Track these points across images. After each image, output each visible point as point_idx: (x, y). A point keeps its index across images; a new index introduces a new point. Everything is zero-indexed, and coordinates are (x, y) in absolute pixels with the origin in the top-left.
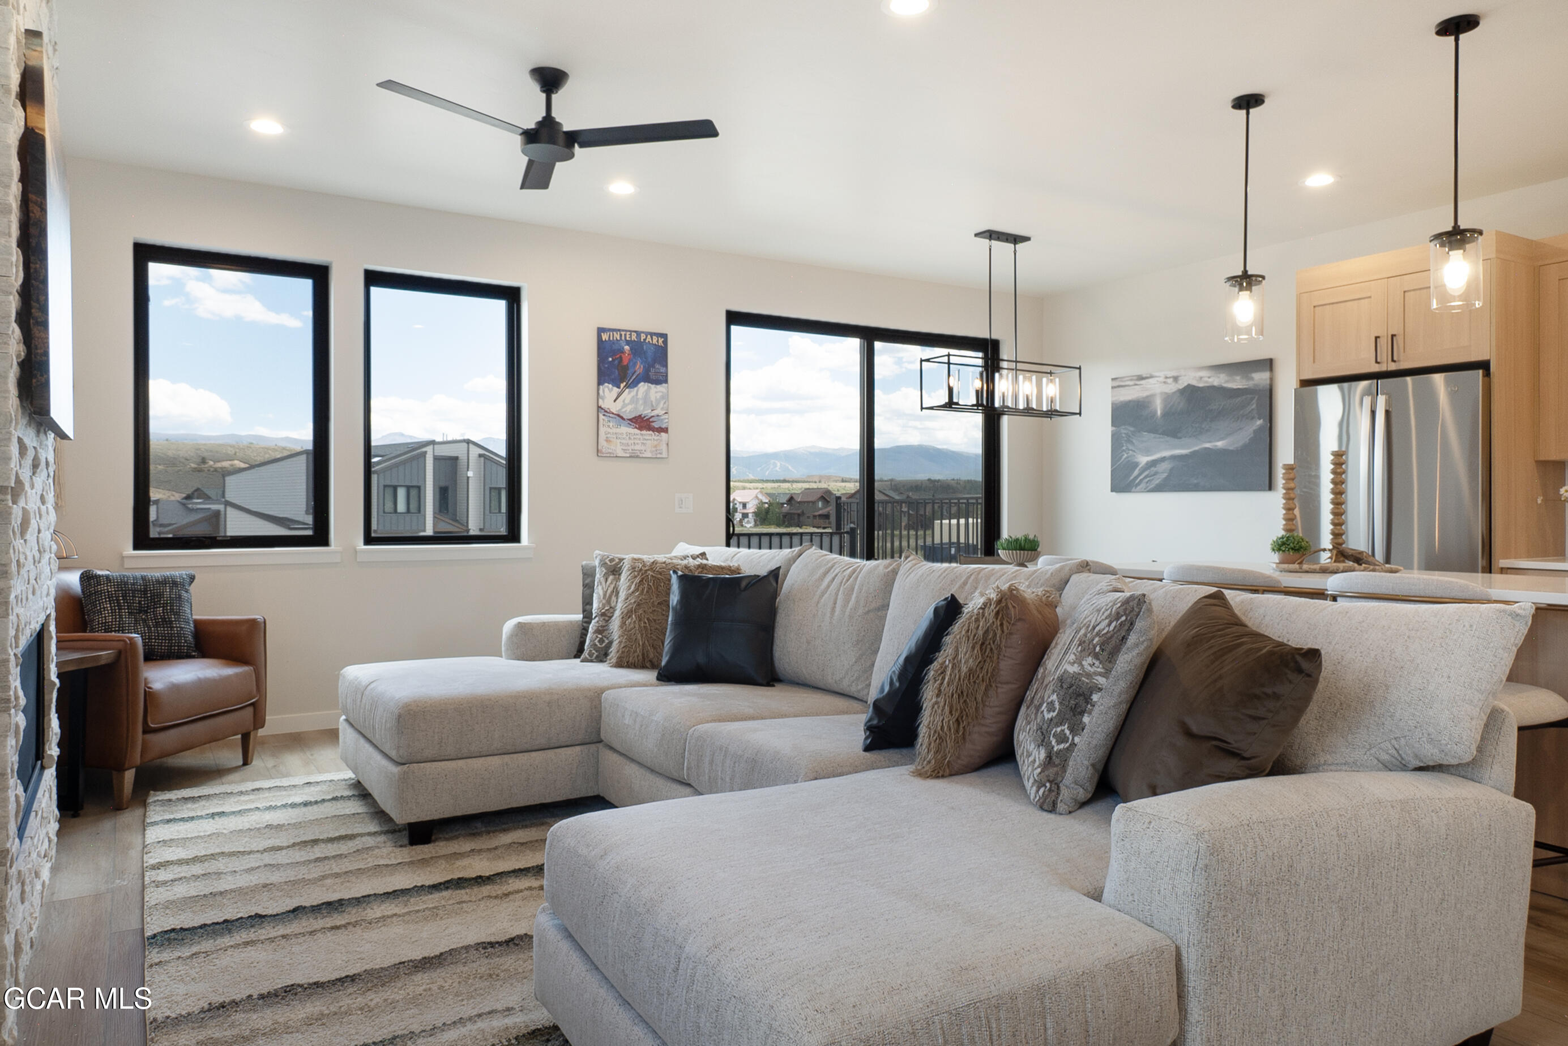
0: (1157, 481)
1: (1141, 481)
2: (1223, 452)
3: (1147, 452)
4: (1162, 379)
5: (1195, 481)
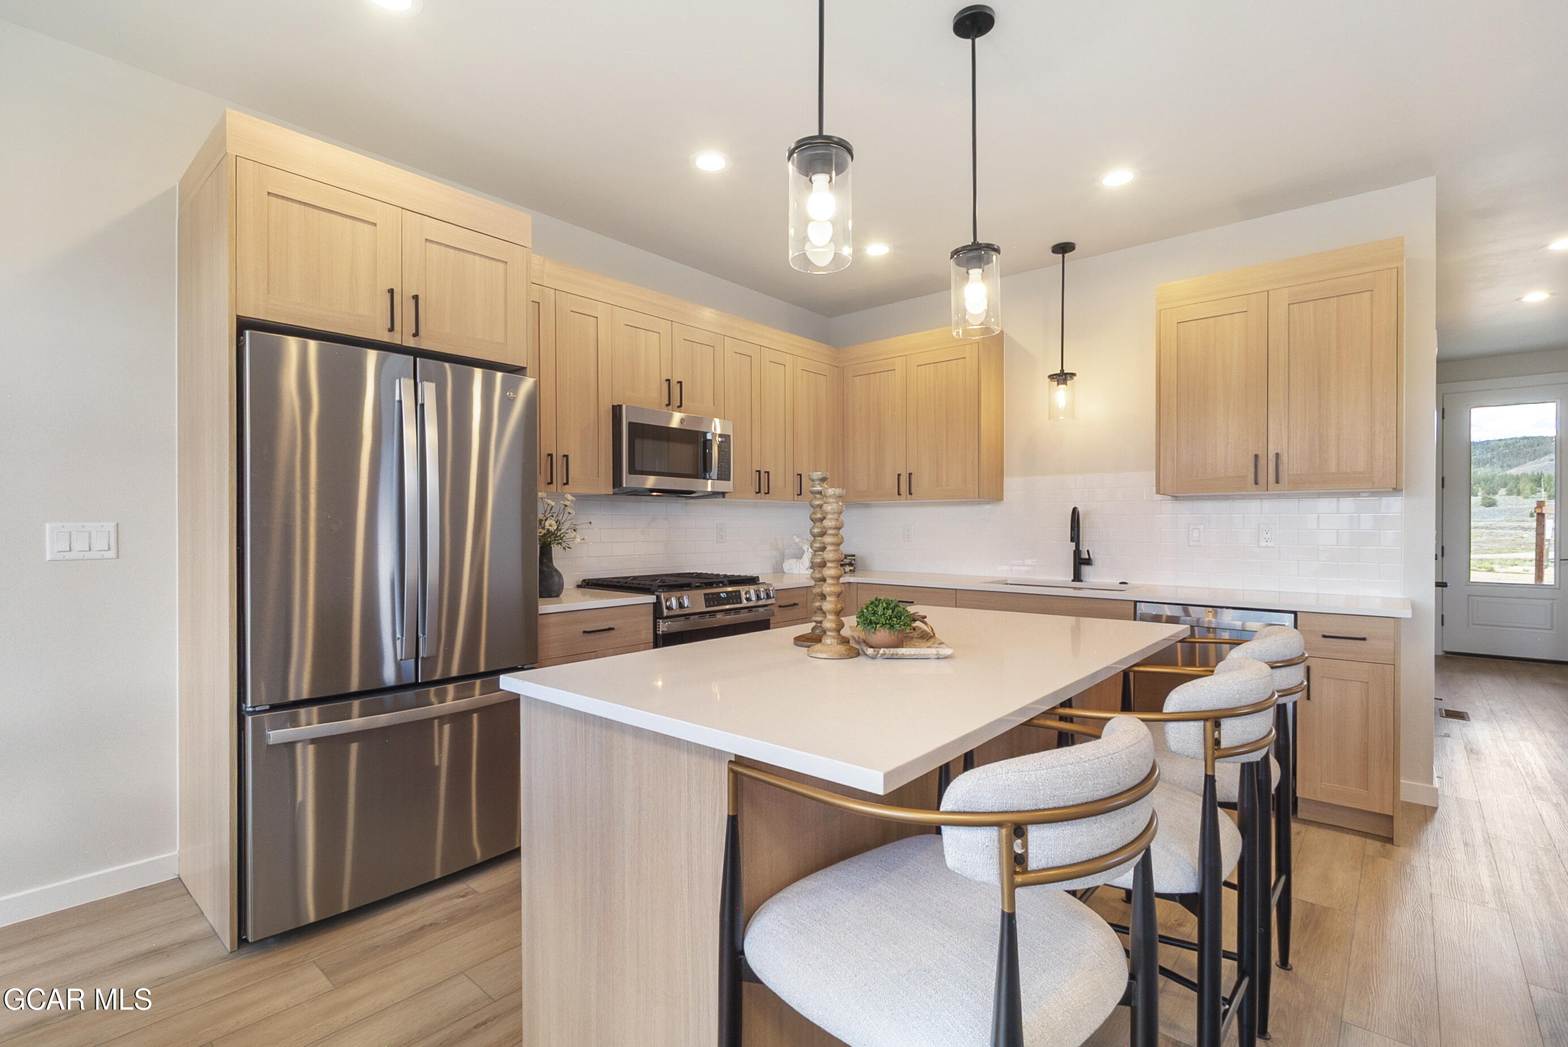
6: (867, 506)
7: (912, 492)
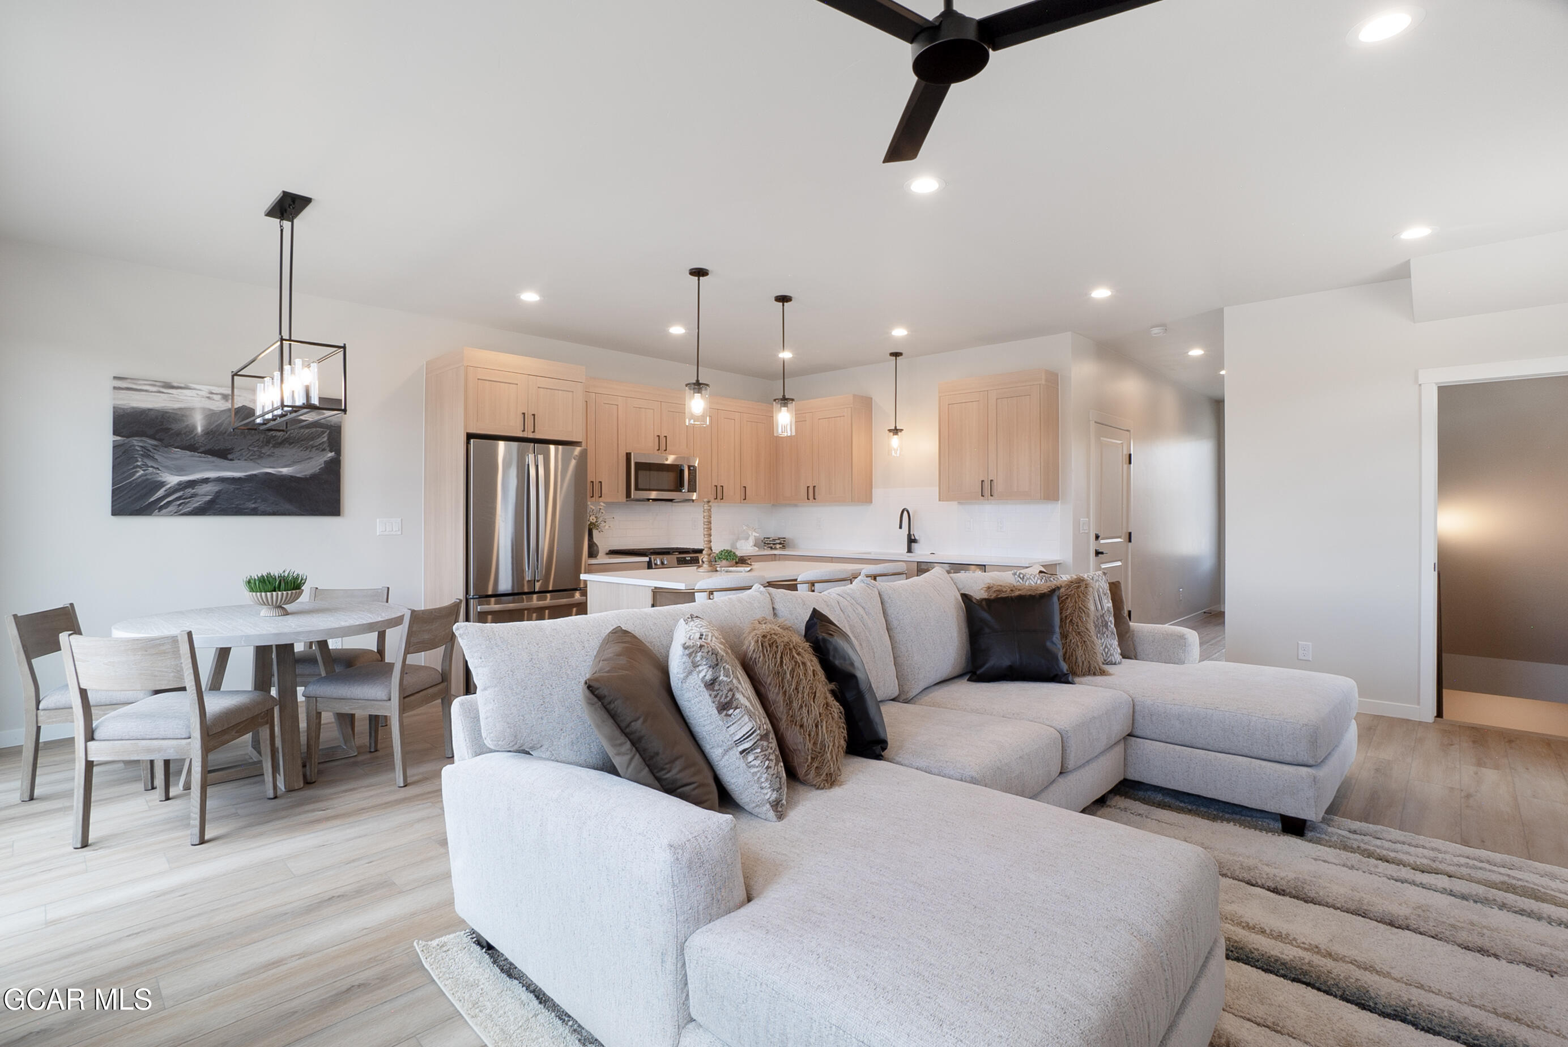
0: (196, 503)
1: (169, 503)
2: (291, 479)
3: (179, 470)
4: (205, 394)
5: (253, 506)
6: (796, 506)
7: (816, 497)
